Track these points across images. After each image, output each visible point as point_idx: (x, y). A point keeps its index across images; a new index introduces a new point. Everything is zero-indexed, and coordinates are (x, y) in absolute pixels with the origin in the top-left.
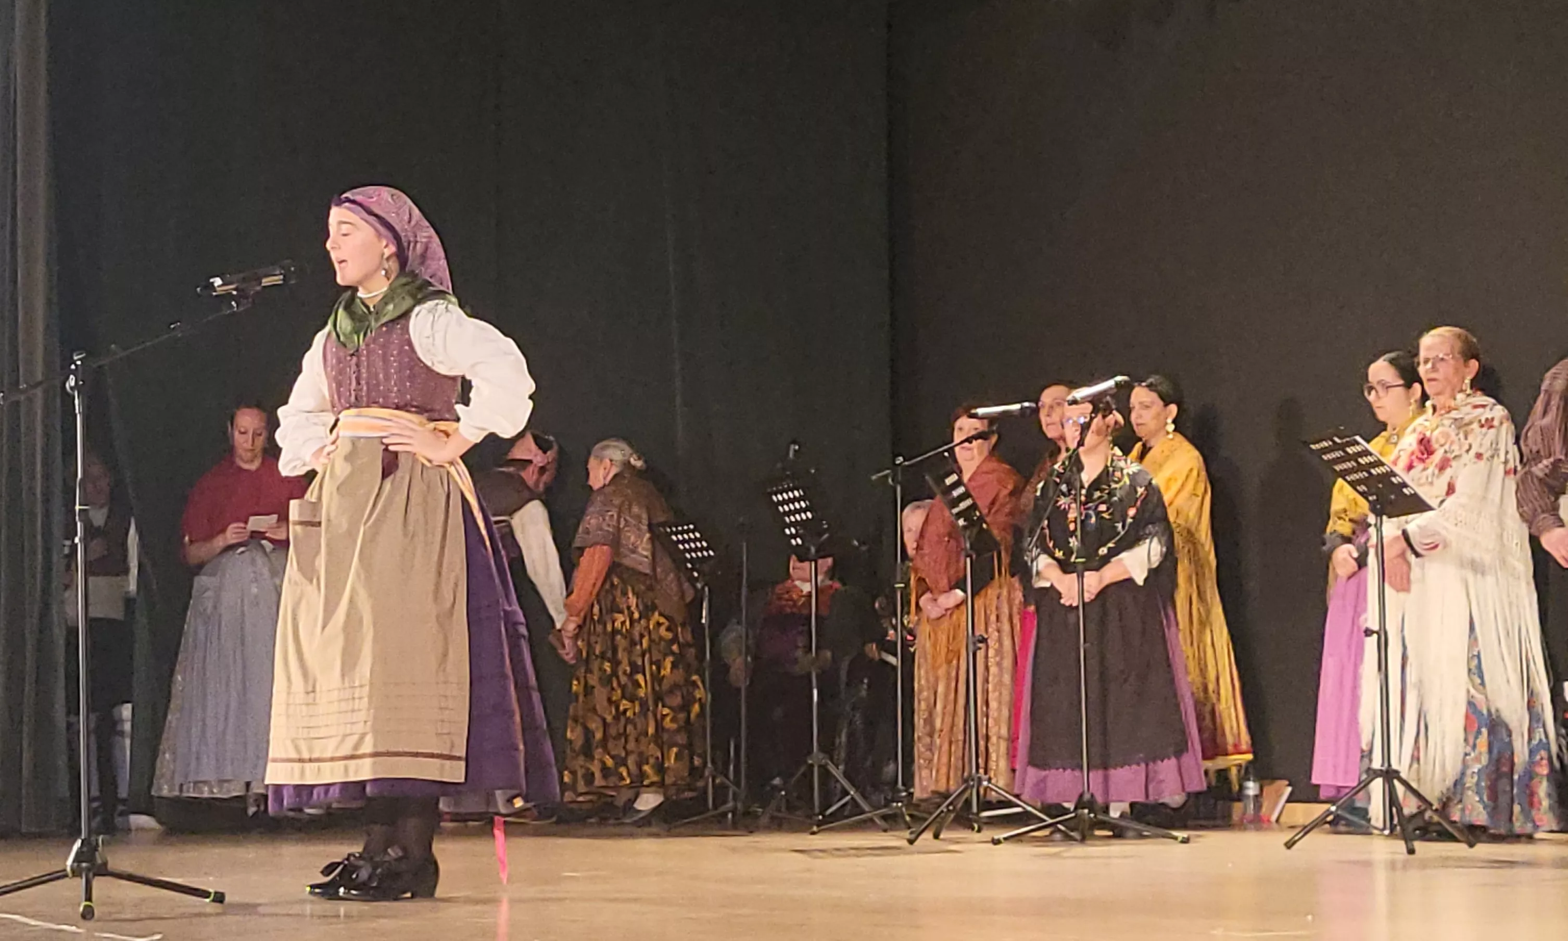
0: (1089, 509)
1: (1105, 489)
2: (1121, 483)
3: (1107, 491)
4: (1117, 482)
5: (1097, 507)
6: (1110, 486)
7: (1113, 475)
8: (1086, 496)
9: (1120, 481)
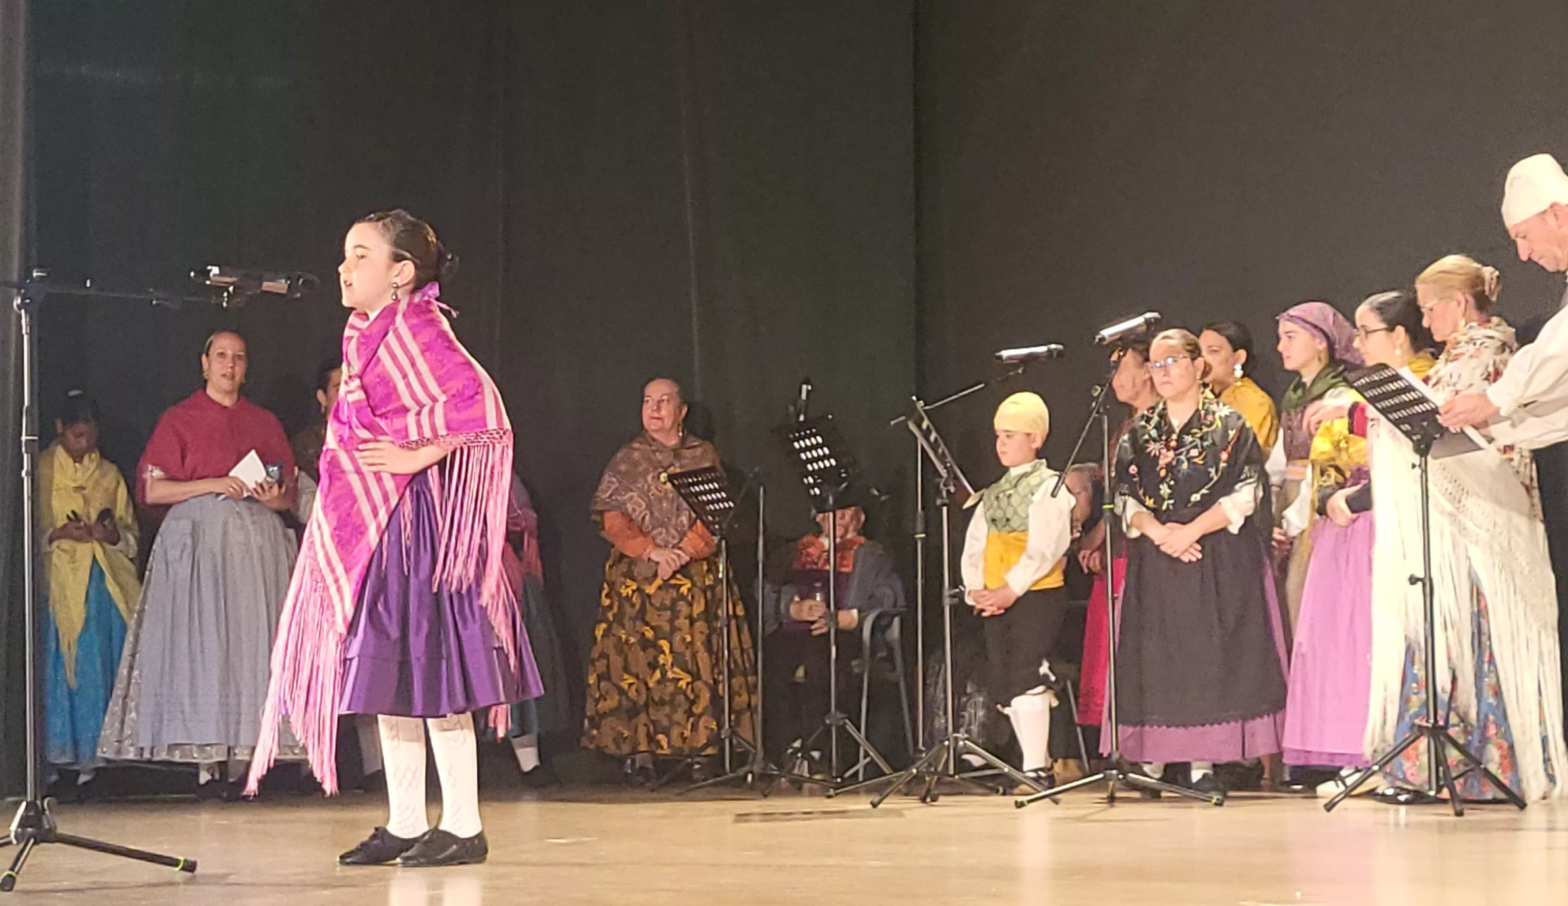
0: (1181, 454)
1: (1196, 433)
2: (1213, 427)
3: (1199, 435)
4: (1209, 426)
5: (1188, 451)
6: (1201, 429)
7: (1205, 418)
8: (1177, 441)
9: (1212, 424)
